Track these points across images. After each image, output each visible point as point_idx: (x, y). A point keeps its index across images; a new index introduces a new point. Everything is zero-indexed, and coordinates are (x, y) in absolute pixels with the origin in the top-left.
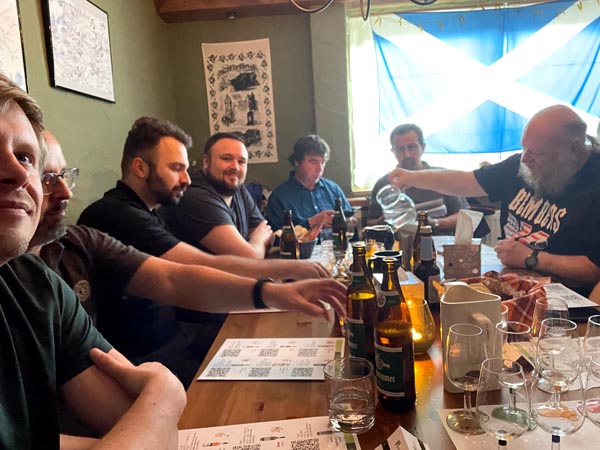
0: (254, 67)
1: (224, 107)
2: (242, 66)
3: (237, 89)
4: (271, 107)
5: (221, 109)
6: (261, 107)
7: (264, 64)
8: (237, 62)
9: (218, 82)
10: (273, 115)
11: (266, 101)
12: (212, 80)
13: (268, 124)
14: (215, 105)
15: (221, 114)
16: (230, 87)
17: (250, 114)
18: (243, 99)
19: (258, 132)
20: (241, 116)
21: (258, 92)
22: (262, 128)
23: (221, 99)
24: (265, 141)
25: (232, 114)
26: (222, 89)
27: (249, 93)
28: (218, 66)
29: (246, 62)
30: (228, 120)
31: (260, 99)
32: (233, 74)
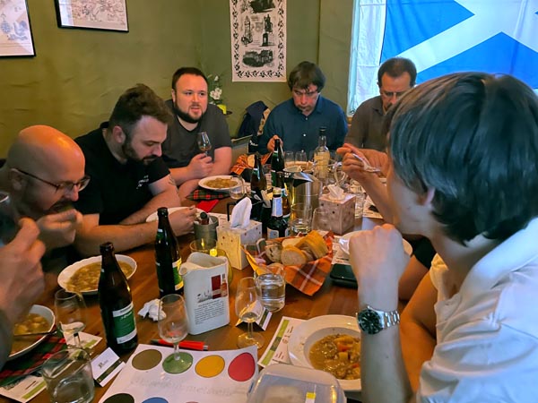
1: (244, 28)
3: (255, 12)
4: (284, 30)
5: (242, 30)
6: (275, 29)
9: (240, 4)
10: (285, 38)
11: (280, 24)
12: (235, 2)
13: (280, 46)
14: (236, 25)
15: (241, 34)
16: (250, 9)
17: (265, 36)
18: (261, 21)
19: (271, 54)
20: (257, 37)
21: (273, 14)
22: (274, 49)
23: (242, 20)
24: (276, 61)
25: (250, 35)
26: (244, 10)
27: (266, 15)
30: (246, 40)
31: (274, 22)
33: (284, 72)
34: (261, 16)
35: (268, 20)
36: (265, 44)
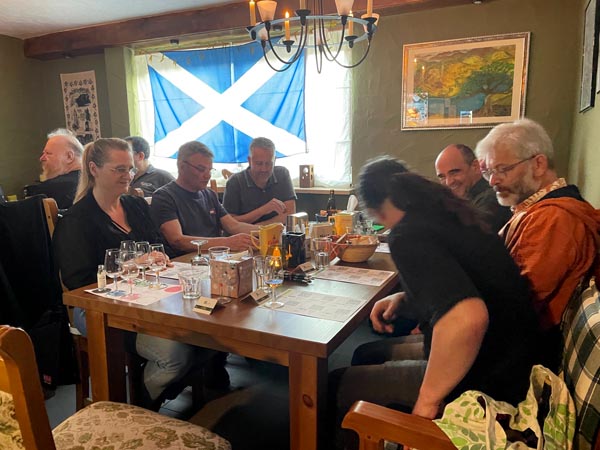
0: (87, 91)
1: (73, 118)
2: (81, 89)
3: (79, 106)
4: (98, 118)
6: (92, 118)
7: (93, 89)
8: (79, 87)
9: (70, 100)
10: (99, 125)
11: (95, 115)
12: (67, 99)
13: (97, 131)
14: (68, 115)
15: (73, 122)
16: (76, 104)
17: (87, 123)
18: (83, 112)
19: (92, 136)
20: (82, 124)
21: (90, 107)
22: (93, 133)
23: (72, 112)
25: (77, 123)
26: (72, 105)
27: (86, 108)
28: (69, 89)
29: (83, 86)
30: (76, 127)
31: (91, 113)
32: (77, 95)
34: (83, 109)
35: (87, 111)
36: (87, 130)
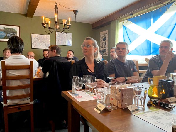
0: (106, 36)
4: (108, 44)
6: (106, 44)
8: (104, 35)
10: (108, 46)
12: (101, 39)
15: (101, 46)
16: (103, 40)
17: (105, 46)
19: (106, 49)
20: (104, 46)
21: (106, 41)
22: (106, 48)
23: (102, 43)
24: (106, 51)
28: (102, 36)
30: (102, 47)
31: (106, 43)
32: (103, 38)
33: (108, 54)
34: (104, 42)
35: (105, 42)
36: (105, 48)
